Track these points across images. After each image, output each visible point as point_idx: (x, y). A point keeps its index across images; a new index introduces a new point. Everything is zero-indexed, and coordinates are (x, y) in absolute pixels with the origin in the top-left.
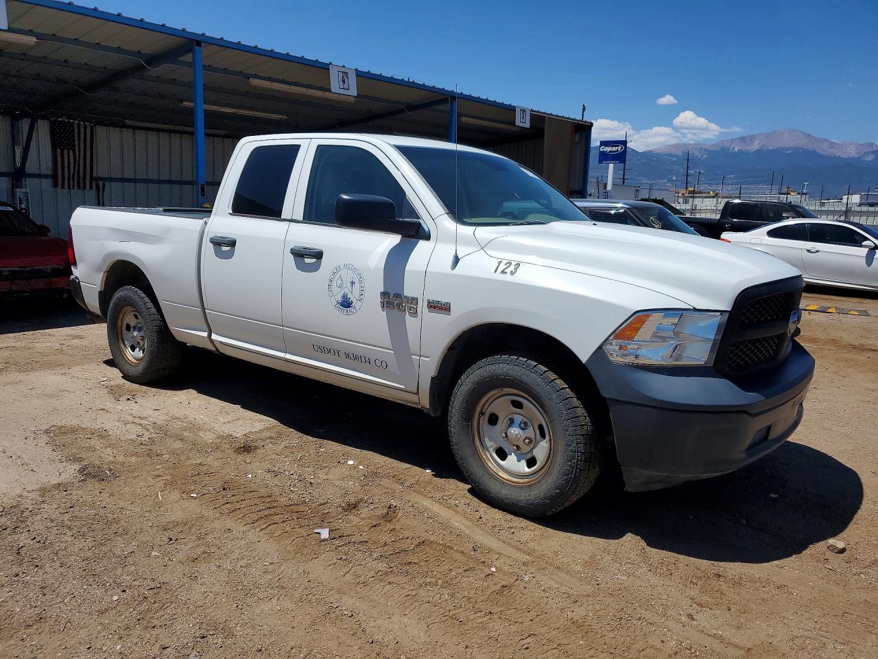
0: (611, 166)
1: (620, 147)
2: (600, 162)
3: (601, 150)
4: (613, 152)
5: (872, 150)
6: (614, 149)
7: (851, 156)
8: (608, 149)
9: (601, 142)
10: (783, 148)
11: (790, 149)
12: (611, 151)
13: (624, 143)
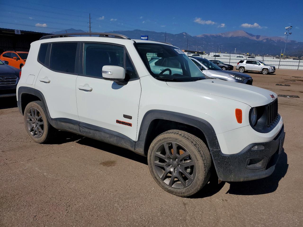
5: (265, 38)
6: (145, 38)
8: (143, 38)
10: (238, 37)
11: (240, 37)
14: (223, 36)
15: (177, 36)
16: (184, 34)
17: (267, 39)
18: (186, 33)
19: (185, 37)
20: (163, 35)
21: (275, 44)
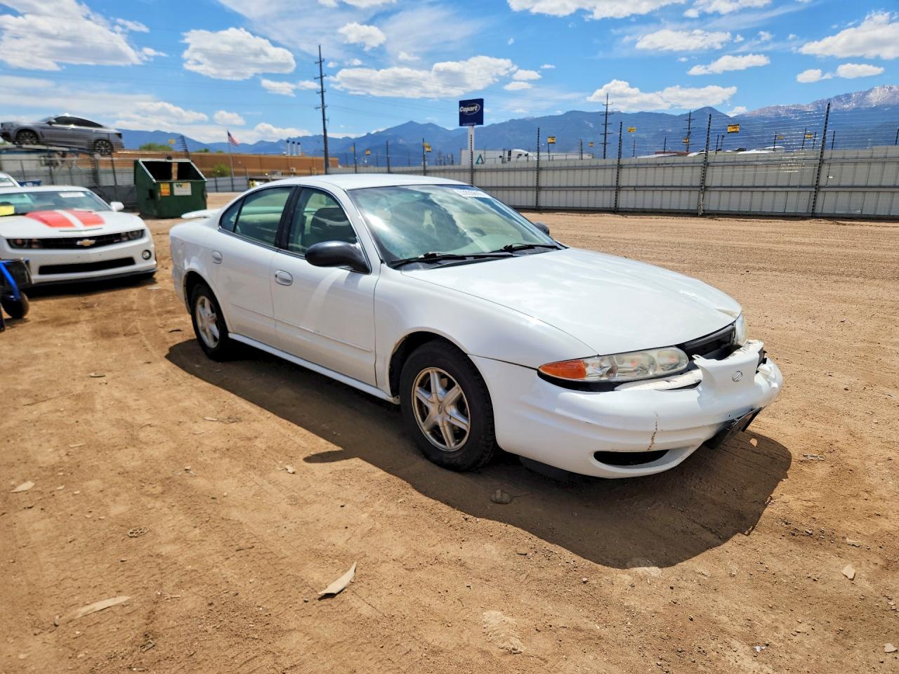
1: (476, 107)
2: (461, 125)
3: (461, 111)
4: (472, 112)
6: (472, 109)
8: (466, 110)
9: (460, 102)
10: (881, 106)
11: (889, 106)
12: (469, 112)
13: (480, 102)
18: (711, 109)
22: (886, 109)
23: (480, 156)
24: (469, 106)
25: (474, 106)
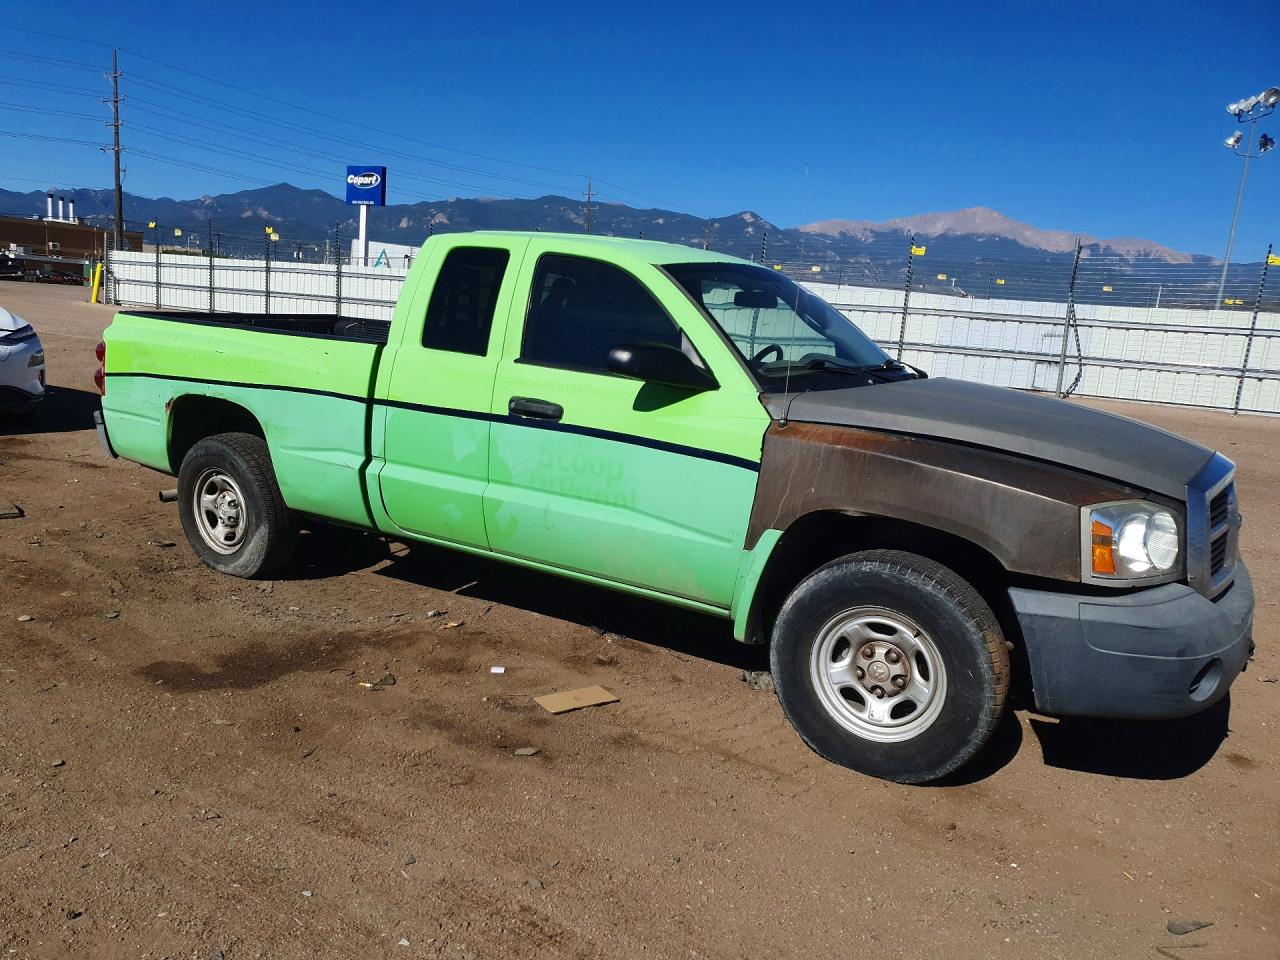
0: (363, 209)
1: (374, 178)
3: (350, 181)
4: (367, 185)
5: (1088, 243)
6: (367, 180)
7: (1061, 250)
8: (358, 181)
10: (973, 234)
11: (979, 237)
12: (362, 184)
13: (383, 172)
14: (909, 231)
15: (717, 225)
16: (748, 218)
17: (1094, 248)
18: (754, 215)
19: (750, 229)
20: (661, 221)
21: (1128, 270)
22: (980, 240)
23: (384, 252)
24: (364, 176)
25: (372, 176)
